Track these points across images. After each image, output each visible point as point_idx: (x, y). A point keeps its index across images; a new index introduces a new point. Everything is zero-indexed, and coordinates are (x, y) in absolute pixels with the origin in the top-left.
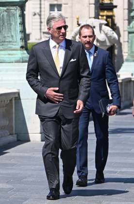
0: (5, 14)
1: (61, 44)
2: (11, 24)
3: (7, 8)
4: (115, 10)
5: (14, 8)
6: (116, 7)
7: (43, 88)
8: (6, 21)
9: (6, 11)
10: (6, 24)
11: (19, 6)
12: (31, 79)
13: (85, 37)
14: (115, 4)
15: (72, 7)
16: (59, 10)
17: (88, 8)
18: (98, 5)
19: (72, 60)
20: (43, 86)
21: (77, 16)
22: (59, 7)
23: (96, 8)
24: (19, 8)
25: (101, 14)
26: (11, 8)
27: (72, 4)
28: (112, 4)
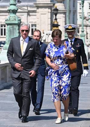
0: (12, 28)
1: (26, 40)
2: (14, 33)
3: (13, 26)
4: (59, 27)
5: (16, 26)
6: (59, 25)
7: (14, 62)
8: (12, 31)
9: (12, 27)
10: (12, 33)
11: (18, 25)
12: (9, 56)
13: (35, 36)
14: (59, 24)
15: (40, 26)
16: (36, 27)
17: (47, 26)
18: (52, 25)
19: (31, 49)
20: (14, 61)
21: (43, 30)
22: (35, 25)
23: (51, 26)
24: (17, 26)
25: (53, 28)
26: (14, 26)
27: (41, 24)
28: (58, 24)
